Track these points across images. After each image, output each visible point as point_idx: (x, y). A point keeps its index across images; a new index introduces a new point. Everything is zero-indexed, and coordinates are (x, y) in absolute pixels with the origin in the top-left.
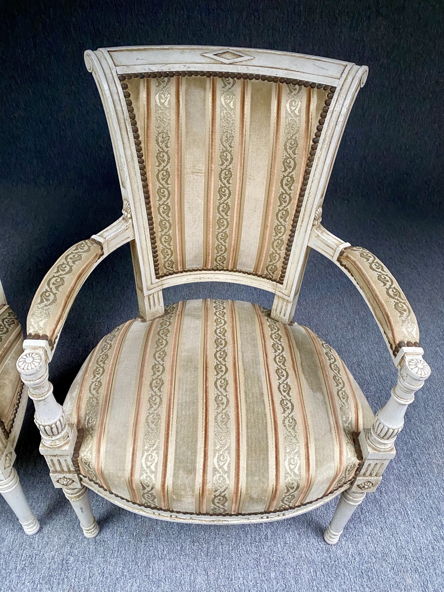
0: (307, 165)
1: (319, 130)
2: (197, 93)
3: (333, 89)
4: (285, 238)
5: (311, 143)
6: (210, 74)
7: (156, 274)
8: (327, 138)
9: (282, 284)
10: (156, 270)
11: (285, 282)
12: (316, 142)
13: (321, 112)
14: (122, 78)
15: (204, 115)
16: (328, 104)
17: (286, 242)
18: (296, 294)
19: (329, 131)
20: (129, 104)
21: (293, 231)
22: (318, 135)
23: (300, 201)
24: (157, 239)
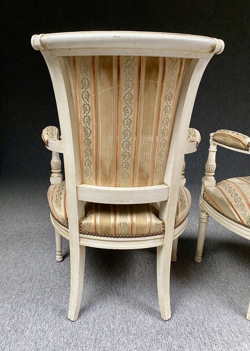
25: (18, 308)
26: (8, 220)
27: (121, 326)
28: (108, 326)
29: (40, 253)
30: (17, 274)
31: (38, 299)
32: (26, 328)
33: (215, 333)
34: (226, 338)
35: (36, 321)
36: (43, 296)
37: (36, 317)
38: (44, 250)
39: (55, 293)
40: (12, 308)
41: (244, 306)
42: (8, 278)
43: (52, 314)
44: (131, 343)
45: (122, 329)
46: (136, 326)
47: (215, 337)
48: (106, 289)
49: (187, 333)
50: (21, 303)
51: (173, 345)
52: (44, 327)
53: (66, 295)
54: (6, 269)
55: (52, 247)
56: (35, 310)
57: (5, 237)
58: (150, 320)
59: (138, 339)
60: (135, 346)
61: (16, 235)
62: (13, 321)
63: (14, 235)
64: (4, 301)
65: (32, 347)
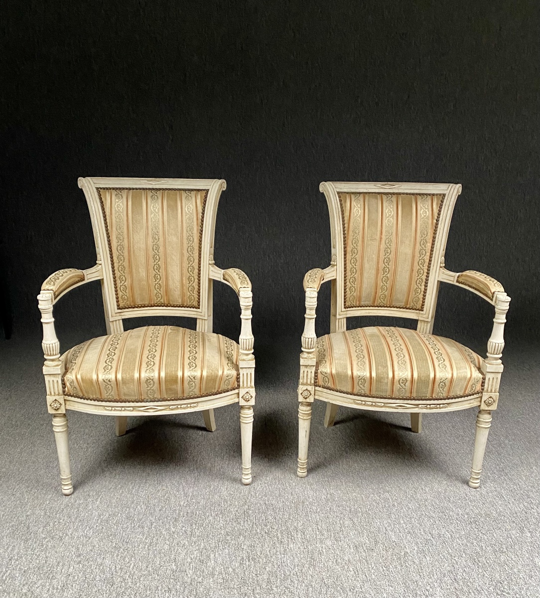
0: (434, 233)
1: (439, 214)
2: (373, 201)
3: (444, 195)
4: (424, 277)
5: (435, 221)
6: (379, 193)
7: (345, 305)
8: (444, 218)
9: (423, 311)
10: (345, 302)
11: (425, 309)
12: (437, 221)
13: (439, 205)
14: (338, 193)
15: (377, 211)
16: (442, 202)
17: (424, 280)
18: (432, 318)
19: (445, 214)
20: (341, 205)
21: (428, 273)
22: (438, 217)
23: (431, 254)
24: (348, 281)
25: (54, 514)
26: (31, 403)
27: (183, 529)
28: (169, 529)
29: (82, 448)
30: (50, 475)
31: (79, 504)
32: (65, 535)
33: (297, 531)
34: (308, 536)
35: (77, 527)
36: (86, 500)
37: (77, 523)
38: (88, 444)
39: (102, 497)
40: (46, 515)
41: (344, 503)
42: (38, 481)
43: (98, 520)
44: (193, 544)
45: (185, 532)
46: (202, 528)
47: (295, 536)
48: (171, 489)
49: (263, 533)
50: (57, 509)
51: (242, 545)
52: (88, 533)
53: (117, 498)
54: (34, 470)
55: (99, 440)
56: (76, 516)
57: (29, 428)
58: (221, 521)
59: (202, 541)
60: (197, 548)
61: (45, 425)
62: (48, 528)
63: (42, 425)
64: (34, 508)
65: (73, 553)
